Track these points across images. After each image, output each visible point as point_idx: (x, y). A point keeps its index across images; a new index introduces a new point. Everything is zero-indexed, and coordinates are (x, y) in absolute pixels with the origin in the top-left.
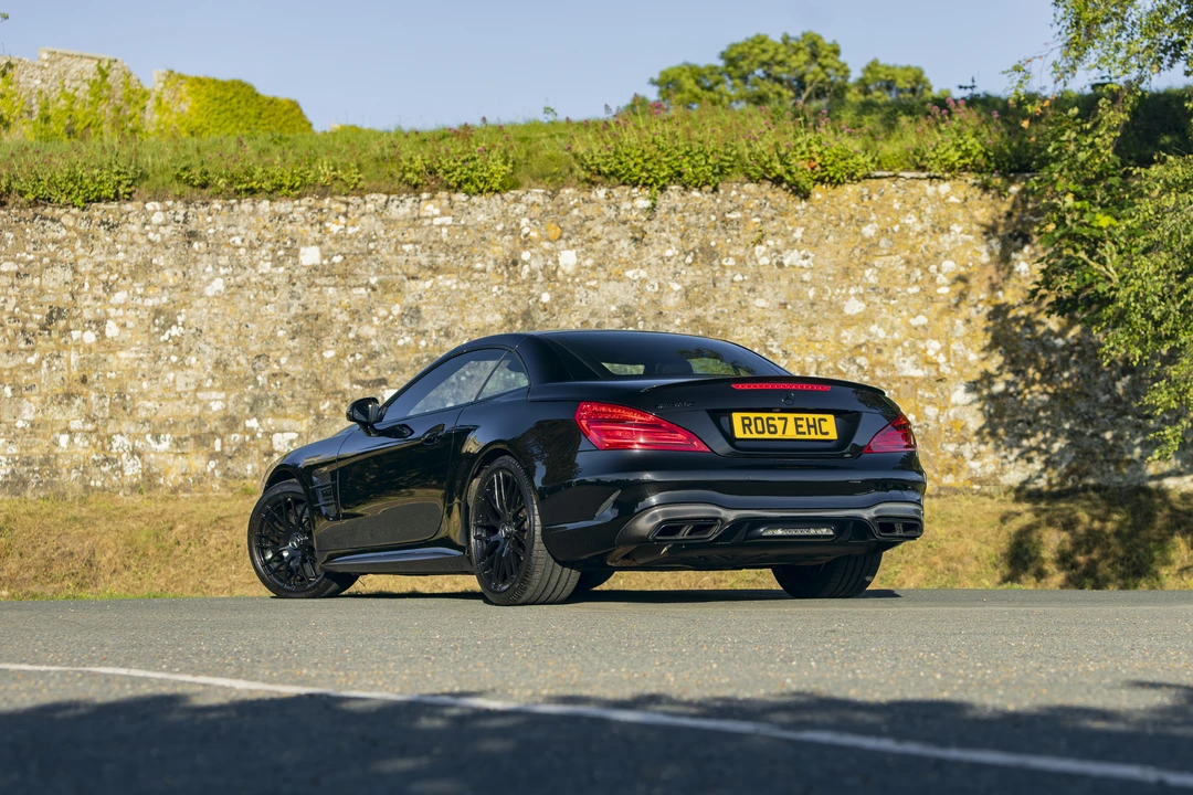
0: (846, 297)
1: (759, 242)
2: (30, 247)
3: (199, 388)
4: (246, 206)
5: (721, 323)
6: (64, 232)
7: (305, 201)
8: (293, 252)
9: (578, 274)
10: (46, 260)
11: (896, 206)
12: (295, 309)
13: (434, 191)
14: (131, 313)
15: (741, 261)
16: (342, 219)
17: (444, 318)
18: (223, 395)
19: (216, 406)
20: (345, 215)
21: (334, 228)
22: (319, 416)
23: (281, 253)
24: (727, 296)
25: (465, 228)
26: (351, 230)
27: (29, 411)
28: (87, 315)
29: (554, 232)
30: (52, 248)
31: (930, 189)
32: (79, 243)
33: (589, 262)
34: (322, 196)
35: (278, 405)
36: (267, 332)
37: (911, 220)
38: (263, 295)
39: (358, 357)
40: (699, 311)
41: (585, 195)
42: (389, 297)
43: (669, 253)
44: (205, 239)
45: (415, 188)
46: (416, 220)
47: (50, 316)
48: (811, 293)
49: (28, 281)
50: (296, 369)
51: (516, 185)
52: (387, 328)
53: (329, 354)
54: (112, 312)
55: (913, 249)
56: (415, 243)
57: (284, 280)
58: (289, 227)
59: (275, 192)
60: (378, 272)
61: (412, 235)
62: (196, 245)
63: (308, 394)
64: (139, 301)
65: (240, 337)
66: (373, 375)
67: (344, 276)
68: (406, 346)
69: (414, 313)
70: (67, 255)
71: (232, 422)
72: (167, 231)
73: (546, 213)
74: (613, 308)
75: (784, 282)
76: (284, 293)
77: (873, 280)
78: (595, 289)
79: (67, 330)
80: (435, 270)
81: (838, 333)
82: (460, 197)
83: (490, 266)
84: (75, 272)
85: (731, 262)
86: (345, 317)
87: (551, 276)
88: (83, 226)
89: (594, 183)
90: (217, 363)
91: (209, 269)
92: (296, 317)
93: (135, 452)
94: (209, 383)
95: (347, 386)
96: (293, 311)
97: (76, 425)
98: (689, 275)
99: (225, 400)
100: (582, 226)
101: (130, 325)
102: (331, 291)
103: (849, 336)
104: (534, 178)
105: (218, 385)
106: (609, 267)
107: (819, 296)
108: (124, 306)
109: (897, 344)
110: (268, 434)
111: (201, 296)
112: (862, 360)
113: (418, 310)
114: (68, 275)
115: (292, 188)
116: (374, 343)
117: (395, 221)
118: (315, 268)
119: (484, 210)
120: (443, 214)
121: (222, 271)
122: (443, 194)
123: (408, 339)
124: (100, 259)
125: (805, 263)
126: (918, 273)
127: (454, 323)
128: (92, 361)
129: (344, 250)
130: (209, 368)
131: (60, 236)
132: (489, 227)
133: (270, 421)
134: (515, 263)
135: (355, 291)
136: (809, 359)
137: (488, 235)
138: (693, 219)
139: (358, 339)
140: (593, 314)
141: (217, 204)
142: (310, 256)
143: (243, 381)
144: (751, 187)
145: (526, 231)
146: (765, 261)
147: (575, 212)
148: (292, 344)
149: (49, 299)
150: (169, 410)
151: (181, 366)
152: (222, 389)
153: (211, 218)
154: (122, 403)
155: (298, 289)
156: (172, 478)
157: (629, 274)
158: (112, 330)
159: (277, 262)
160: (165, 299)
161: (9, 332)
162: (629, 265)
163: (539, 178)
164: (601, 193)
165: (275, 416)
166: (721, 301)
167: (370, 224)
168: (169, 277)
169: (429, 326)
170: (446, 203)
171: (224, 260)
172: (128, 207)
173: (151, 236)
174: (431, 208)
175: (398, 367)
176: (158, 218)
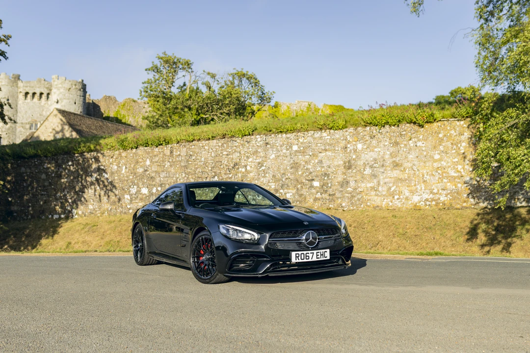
0: (435, 154)
1: (410, 140)
2: (230, 148)
3: (269, 182)
4: (280, 135)
5: (400, 162)
6: (237, 144)
7: (294, 134)
8: (291, 147)
9: (362, 150)
10: (234, 151)
11: (448, 128)
13: (326, 130)
14: (253, 164)
15: (405, 145)
16: (303, 138)
17: (328, 163)
18: (274, 184)
19: (273, 187)
20: (304, 137)
21: (301, 140)
22: (298, 189)
23: (288, 147)
24: (402, 155)
25: (333, 139)
26: (305, 141)
28: (243, 164)
29: (356, 139)
30: (235, 148)
31: (458, 123)
32: (241, 146)
33: (365, 147)
34: (298, 132)
35: (288, 186)
36: (285, 167)
37: (452, 132)
38: (284, 158)
39: (307, 173)
40: (394, 159)
41: (364, 129)
42: (315, 158)
43: (386, 144)
44: (270, 145)
45: (321, 129)
46: (321, 138)
47: (234, 165)
48: (425, 153)
49: (229, 156)
50: (292, 177)
51: (346, 127)
52: (314, 166)
53: (300, 173)
54: (249, 163)
55: (453, 140)
56: (321, 143)
57: (289, 154)
58: (290, 141)
59: (287, 132)
60: (312, 151)
61: (320, 141)
62: (268, 146)
63: (295, 183)
64: (255, 161)
65: (279, 169)
66: (311, 178)
67: (303, 153)
68: (319, 170)
69: (321, 162)
70: (238, 150)
72: (261, 143)
73: (354, 134)
74: (372, 159)
75: (417, 150)
76: (289, 157)
77: (442, 149)
78: (367, 154)
79: (238, 168)
80: (326, 150)
81: (432, 164)
82: (332, 131)
83: (340, 148)
84: (240, 154)
85: (403, 145)
86: (304, 163)
87: (355, 151)
88: (242, 142)
89: (366, 126)
90: (273, 176)
91: (271, 152)
92: (292, 164)
94: (271, 181)
95: (304, 181)
96: (291, 162)
98: (392, 149)
99: (275, 185)
100: (363, 137)
101: (253, 167)
102: (300, 157)
103: (436, 165)
104: (351, 125)
105: (273, 181)
106: (370, 148)
107: (427, 154)
108: (251, 162)
109: (449, 167)
110: (285, 194)
111: (269, 159)
112: (439, 171)
113: (322, 161)
114: (239, 155)
115: (291, 130)
116: (311, 170)
117: (316, 138)
118: (296, 151)
119: (338, 134)
120: (328, 136)
121: (274, 152)
122: (328, 131)
123: (319, 169)
124: (246, 150)
125: (423, 145)
126: (455, 147)
127: (331, 164)
129: (303, 146)
130: (271, 177)
131: (236, 145)
132: (340, 139)
133: (286, 190)
134: (346, 148)
135: (306, 156)
136: (425, 172)
137: (339, 141)
138: (392, 134)
139: (307, 169)
140: (366, 161)
141: (273, 136)
142: (295, 148)
143: (279, 180)
144: (408, 125)
145: (349, 139)
146: (412, 145)
147: (361, 134)
148: (291, 170)
149: (234, 160)
151: (265, 177)
152: (274, 182)
153: (271, 139)
155: (292, 156)
157: (376, 150)
158: (248, 168)
159: (287, 150)
160: (261, 160)
161: (225, 169)
162: (376, 147)
163: (352, 125)
164: (368, 128)
165: (287, 189)
166: (400, 156)
167: (310, 139)
168: (262, 154)
169: (324, 165)
170: (328, 133)
171: (275, 150)
172: (252, 137)
173: (258, 144)
174: (325, 134)
175: (317, 176)
176: (259, 140)
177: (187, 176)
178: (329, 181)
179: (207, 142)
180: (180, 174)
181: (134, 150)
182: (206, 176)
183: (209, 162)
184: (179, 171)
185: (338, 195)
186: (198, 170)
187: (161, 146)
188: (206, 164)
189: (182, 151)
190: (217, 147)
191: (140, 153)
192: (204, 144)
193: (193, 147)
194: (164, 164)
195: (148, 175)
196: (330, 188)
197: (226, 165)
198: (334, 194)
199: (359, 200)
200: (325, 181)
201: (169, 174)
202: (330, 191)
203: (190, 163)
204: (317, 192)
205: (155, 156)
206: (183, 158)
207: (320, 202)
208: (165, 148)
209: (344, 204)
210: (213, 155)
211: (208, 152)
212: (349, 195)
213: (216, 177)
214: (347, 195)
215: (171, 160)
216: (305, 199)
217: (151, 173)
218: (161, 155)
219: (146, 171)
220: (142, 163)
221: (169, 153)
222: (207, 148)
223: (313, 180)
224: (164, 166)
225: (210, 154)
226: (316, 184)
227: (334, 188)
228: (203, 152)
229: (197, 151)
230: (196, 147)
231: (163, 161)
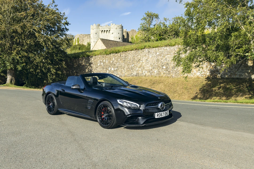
2: (137, 54)
3: (149, 67)
4: (153, 49)
8: (157, 53)
12: (157, 59)
19: (150, 68)
22: (158, 69)
25: (170, 50)
26: (161, 51)
27: (137, 69)
28: (141, 60)
29: (178, 50)
30: (139, 54)
35: (155, 68)
38: (154, 57)
41: (181, 46)
42: (164, 57)
45: (166, 46)
46: (166, 49)
47: (139, 60)
49: (137, 57)
50: (157, 65)
51: (175, 45)
52: (164, 61)
53: (159, 63)
56: (166, 52)
57: (156, 56)
58: (156, 51)
59: (155, 47)
60: (163, 55)
62: (149, 53)
65: (153, 62)
67: (160, 55)
69: (166, 59)
70: (140, 54)
71: (152, 70)
72: (147, 52)
73: (177, 48)
76: (156, 57)
80: (168, 54)
83: (172, 54)
88: (141, 51)
93: (145, 73)
95: (160, 66)
97: (140, 70)
102: (159, 57)
104: (177, 44)
108: (144, 59)
110: (154, 71)
111: (150, 58)
114: (140, 56)
118: (158, 55)
119: (172, 48)
122: (169, 47)
127: (169, 60)
128: (142, 64)
129: (161, 53)
134: (175, 53)
137: (172, 51)
139: (161, 62)
142: (158, 53)
143: (152, 66)
145: (176, 50)
148: (156, 62)
150: (147, 69)
151: (148, 64)
153: (150, 50)
154: (144, 68)
156: (147, 75)
159: (155, 54)
161: (136, 62)
167: (163, 50)
168: (147, 56)
171: (151, 54)
172: (145, 49)
174: (168, 48)
175: (165, 64)
176: (147, 50)
177: (125, 64)
178: (168, 66)
179: (131, 51)
185: (171, 72)
187: (117, 53)
188: (130, 60)
189: (123, 55)
190: (134, 53)
191: (112, 56)
196: (169, 69)
197: (136, 60)
198: (170, 72)
199: (178, 74)
200: (167, 66)
201: (120, 63)
202: (169, 70)
203: (126, 59)
204: (165, 71)
207: (165, 74)
208: (119, 54)
209: (173, 76)
210: (132, 56)
212: (175, 72)
213: (133, 64)
214: (174, 72)
215: (120, 58)
216: (161, 73)
218: (117, 56)
219: (113, 62)
220: (112, 59)
221: (119, 56)
223: (163, 66)
226: (164, 67)
227: (170, 69)
229: (128, 55)
230: (127, 53)
231: (118, 59)
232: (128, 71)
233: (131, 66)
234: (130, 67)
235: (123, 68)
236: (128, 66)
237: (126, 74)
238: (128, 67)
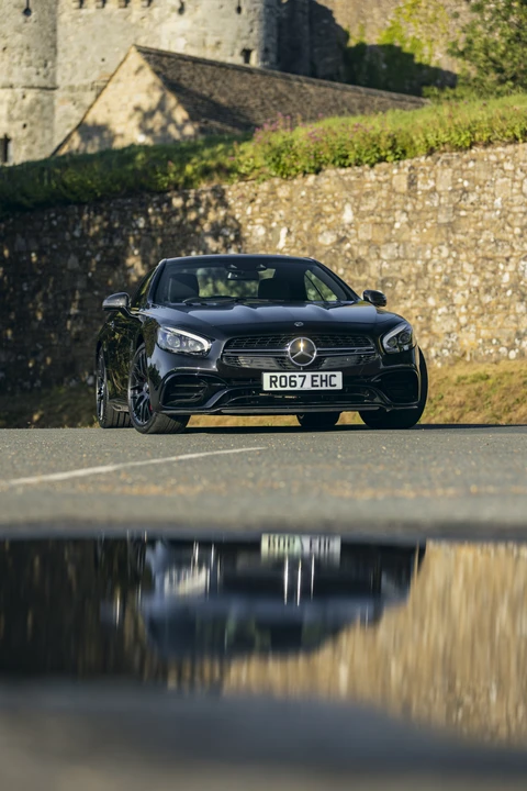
177: (454, 254)
179: (510, 148)
180: (435, 250)
181: (311, 179)
182: (507, 255)
183: (516, 209)
184: (432, 239)
186: (484, 236)
187: (384, 165)
188: (505, 217)
189: (440, 177)
191: (327, 187)
192: (502, 157)
193: (471, 164)
194: (391, 219)
195: (349, 255)
201: (405, 249)
203: (463, 213)
205: (367, 195)
206: (442, 201)
208: (395, 171)
211: (514, 181)
215: (409, 207)
217: (355, 248)
218: (384, 193)
219: (342, 240)
220: (333, 217)
221: (403, 187)
222: (508, 166)
224: (391, 226)
225: (517, 185)
228: (500, 181)
229: (482, 176)
230: (479, 164)
231: (390, 210)
232: (487, 311)
233: (511, 267)
234: (506, 278)
235: (441, 291)
236: (488, 275)
237: (468, 340)
238: (485, 280)
